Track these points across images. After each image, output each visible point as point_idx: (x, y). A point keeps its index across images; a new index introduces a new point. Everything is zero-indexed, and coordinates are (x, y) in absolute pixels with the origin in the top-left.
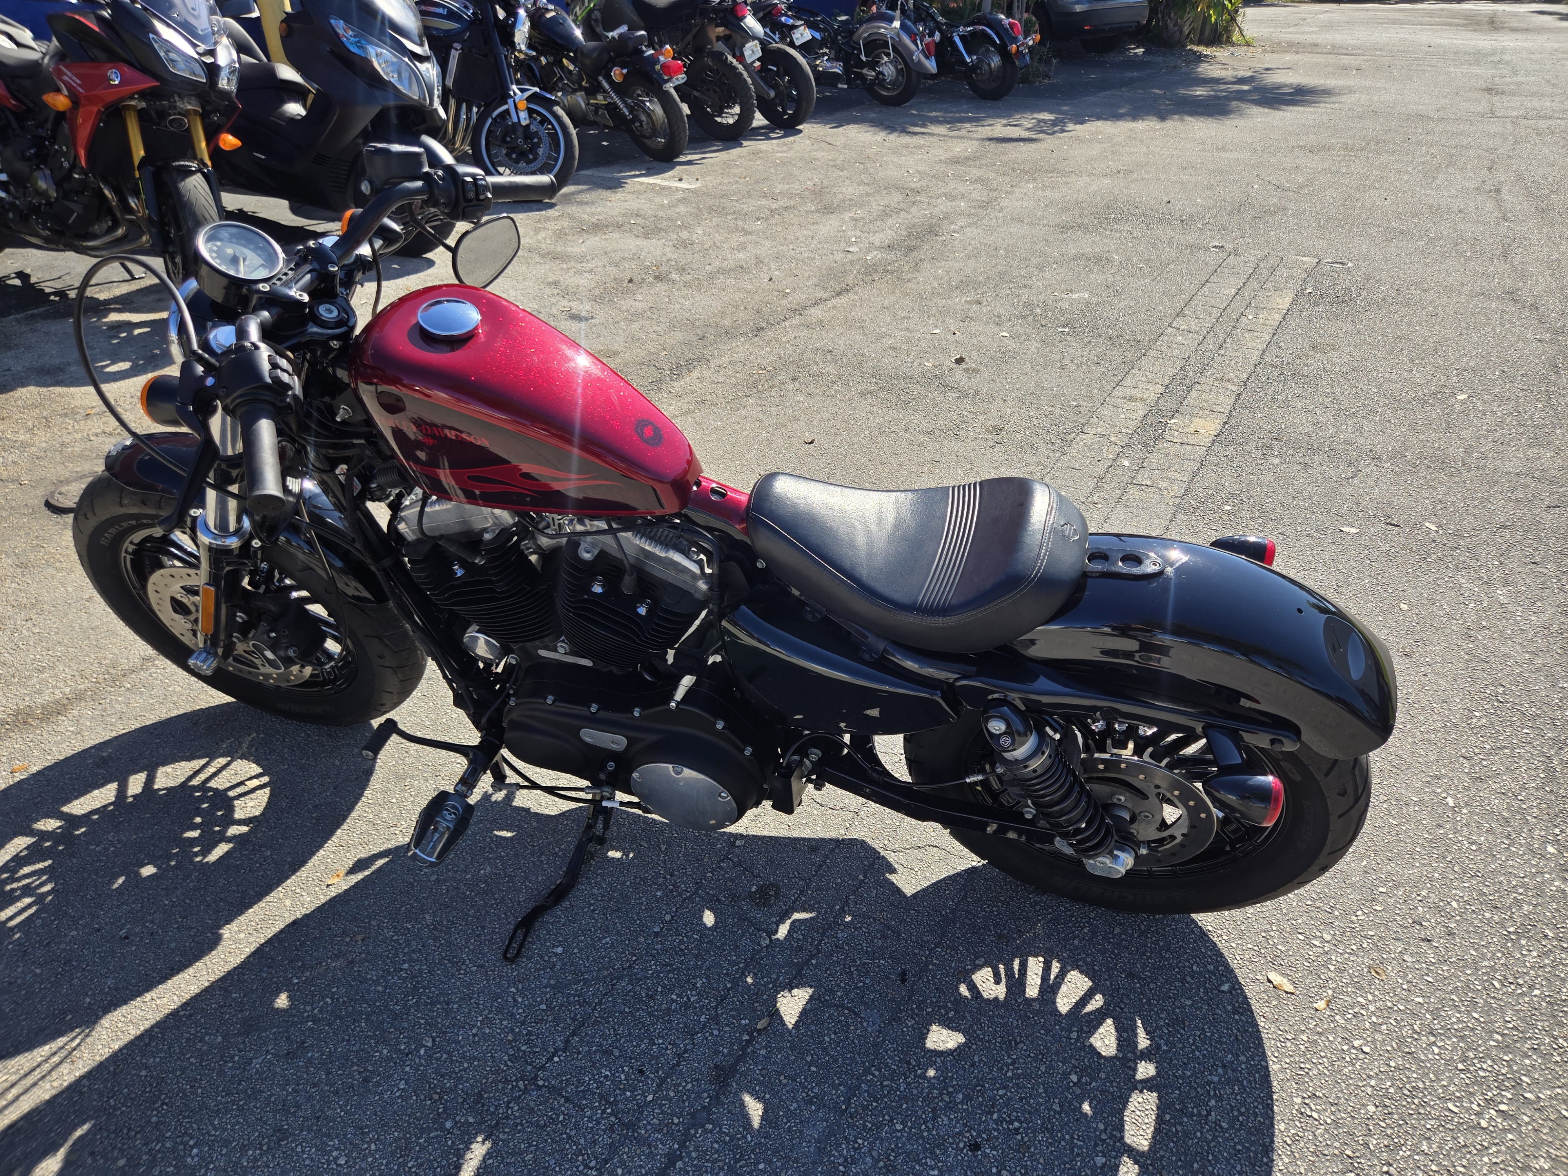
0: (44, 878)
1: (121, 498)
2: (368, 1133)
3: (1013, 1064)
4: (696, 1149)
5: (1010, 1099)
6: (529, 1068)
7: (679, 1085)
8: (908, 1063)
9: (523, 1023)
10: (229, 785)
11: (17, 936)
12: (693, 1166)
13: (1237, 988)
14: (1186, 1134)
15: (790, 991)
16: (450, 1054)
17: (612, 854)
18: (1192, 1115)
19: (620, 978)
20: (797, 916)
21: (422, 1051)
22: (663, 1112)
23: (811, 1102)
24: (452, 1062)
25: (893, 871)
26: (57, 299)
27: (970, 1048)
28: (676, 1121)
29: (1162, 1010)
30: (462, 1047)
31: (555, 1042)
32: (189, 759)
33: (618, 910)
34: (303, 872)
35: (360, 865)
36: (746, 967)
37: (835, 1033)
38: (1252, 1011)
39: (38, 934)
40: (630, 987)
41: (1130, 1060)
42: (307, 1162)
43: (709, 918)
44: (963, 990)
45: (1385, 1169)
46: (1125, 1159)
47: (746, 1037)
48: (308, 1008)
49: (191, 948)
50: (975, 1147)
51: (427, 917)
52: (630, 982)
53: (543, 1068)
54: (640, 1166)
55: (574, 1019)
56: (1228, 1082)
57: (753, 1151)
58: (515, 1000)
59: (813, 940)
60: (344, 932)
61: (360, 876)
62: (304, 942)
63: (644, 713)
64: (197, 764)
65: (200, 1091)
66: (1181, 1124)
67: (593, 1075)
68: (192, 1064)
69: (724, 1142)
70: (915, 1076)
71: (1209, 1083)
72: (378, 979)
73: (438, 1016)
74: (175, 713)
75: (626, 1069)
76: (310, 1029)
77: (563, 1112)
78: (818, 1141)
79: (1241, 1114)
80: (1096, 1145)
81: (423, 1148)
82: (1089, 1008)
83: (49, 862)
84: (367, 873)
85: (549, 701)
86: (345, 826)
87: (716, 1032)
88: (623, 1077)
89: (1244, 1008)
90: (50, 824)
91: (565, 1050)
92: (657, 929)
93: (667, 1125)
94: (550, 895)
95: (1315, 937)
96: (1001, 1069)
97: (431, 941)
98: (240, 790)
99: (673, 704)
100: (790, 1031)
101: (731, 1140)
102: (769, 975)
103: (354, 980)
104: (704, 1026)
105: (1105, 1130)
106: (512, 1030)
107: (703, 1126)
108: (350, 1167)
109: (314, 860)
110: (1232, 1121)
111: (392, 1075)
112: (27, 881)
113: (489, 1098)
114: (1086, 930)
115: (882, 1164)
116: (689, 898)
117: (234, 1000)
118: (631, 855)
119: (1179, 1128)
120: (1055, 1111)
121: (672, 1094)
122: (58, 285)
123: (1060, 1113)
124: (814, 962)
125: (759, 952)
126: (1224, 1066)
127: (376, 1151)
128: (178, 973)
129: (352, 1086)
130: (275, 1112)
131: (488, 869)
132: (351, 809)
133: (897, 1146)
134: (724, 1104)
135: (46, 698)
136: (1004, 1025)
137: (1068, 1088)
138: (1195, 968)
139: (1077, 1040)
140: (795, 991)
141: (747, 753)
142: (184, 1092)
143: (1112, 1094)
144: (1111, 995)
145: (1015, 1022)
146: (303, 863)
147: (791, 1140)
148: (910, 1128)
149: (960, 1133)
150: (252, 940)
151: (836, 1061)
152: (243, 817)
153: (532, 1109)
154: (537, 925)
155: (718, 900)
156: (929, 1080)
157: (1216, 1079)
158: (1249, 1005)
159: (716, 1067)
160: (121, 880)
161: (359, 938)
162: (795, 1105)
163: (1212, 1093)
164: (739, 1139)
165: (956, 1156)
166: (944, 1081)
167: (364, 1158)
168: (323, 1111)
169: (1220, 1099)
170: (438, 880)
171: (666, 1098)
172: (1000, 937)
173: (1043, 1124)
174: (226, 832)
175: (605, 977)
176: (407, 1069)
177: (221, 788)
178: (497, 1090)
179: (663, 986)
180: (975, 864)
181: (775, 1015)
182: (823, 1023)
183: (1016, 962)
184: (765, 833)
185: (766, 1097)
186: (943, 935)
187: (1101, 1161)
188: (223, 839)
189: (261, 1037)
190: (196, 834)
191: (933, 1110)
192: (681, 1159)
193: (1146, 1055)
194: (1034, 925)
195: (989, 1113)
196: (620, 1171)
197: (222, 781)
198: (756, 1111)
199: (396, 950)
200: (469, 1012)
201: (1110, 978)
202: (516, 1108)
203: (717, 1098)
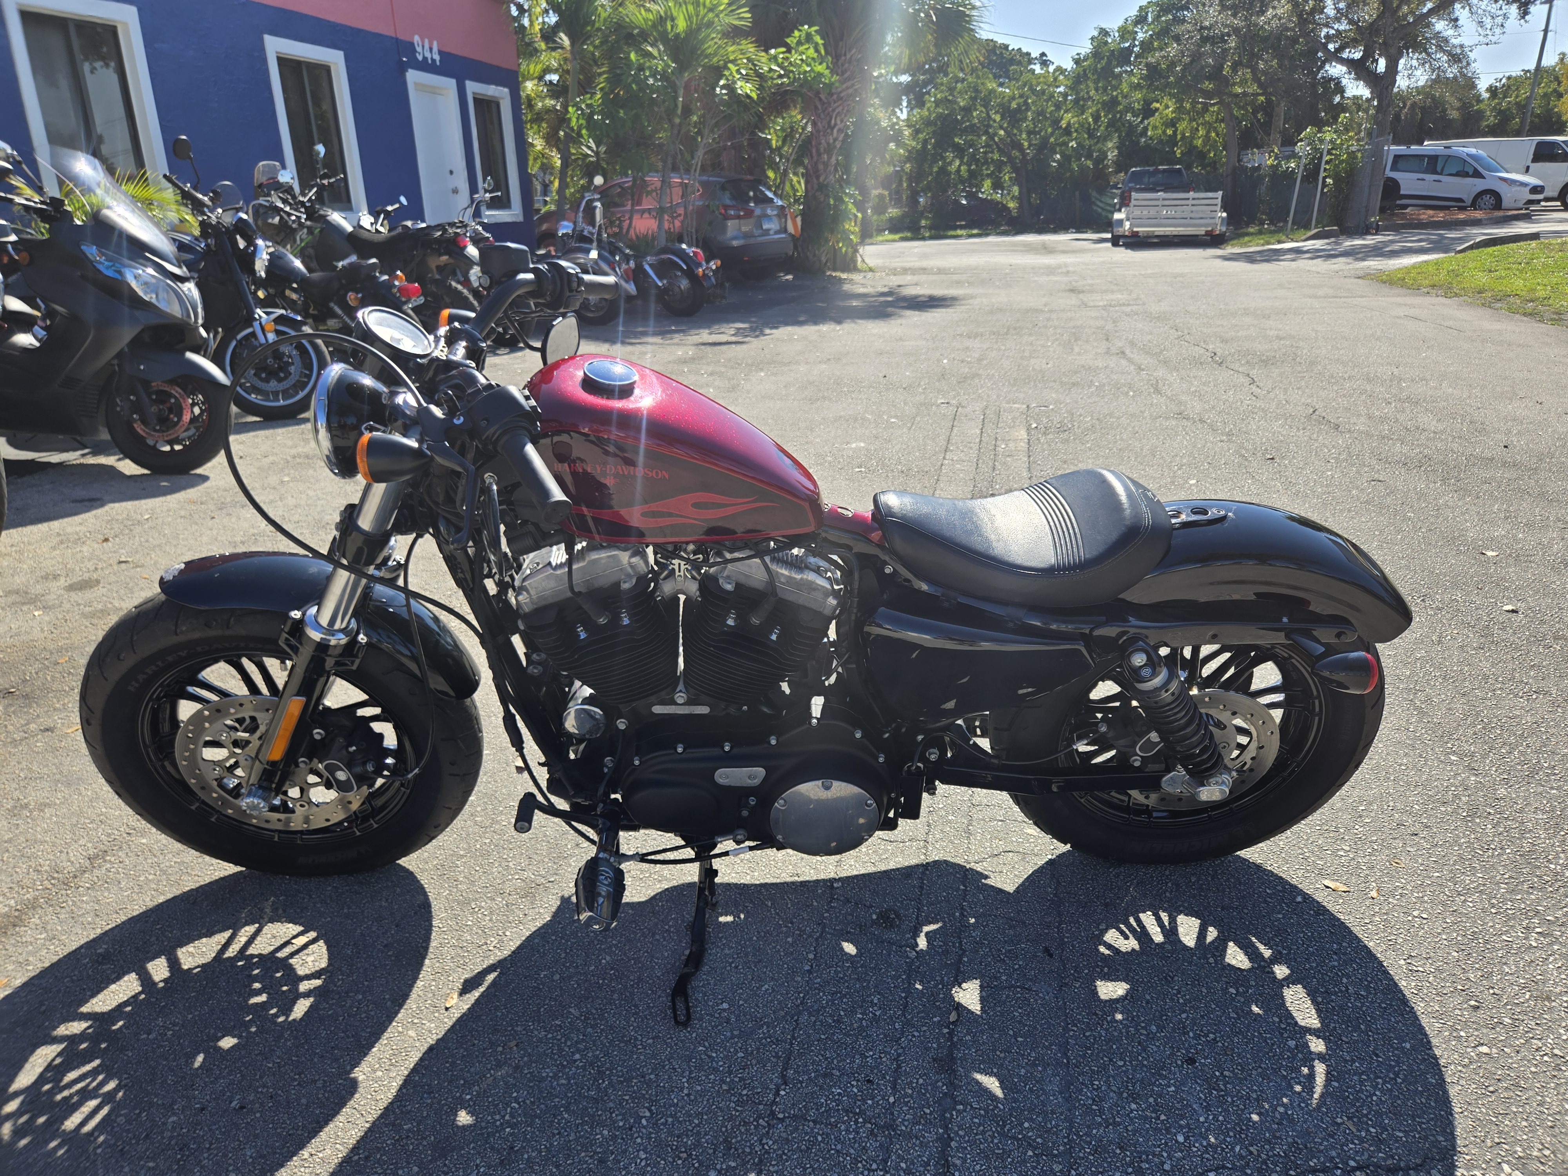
0: (101, 1077)
1: (176, 625)
3: (1179, 993)
4: (960, 1127)
5: (1193, 1019)
6: (761, 1107)
7: (911, 1082)
8: (1096, 1014)
9: (730, 1072)
10: (272, 948)
11: (102, 1138)
12: (966, 1142)
13: (1307, 898)
14: (1341, 1007)
15: (960, 987)
16: (674, 1117)
17: (722, 919)
18: (1336, 993)
19: (799, 1013)
21: (644, 1122)
22: (910, 1108)
23: (1035, 1065)
24: (680, 1123)
25: (987, 877)
27: (1137, 990)
28: (928, 1111)
29: (1265, 926)
30: (683, 1108)
32: (210, 934)
33: (760, 961)
34: (412, 1003)
35: (468, 986)
36: (909, 977)
37: (1020, 1008)
38: (1329, 911)
39: (128, 1131)
40: (813, 1019)
41: (1265, 967)
43: (850, 948)
44: (1102, 949)
45: (1491, 991)
46: (1309, 1037)
47: (946, 1031)
48: (497, 1117)
49: (328, 1099)
50: (1191, 1061)
51: (572, 1010)
52: (810, 1014)
53: (774, 1102)
54: (919, 1156)
55: (778, 1057)
56: (1346, 963)
57: (1011, 1116)
58: (710, 1057)
59: (953, 943)
60: (492, 1044)
61: (476, 994)
62: (453, 1062)
63: (781, 738)
64: (222, 937)
66: (1332, 1001)
67: (827, 1096)
69: (981, 1115)
70: (1108, 1022)
71: (1333, 967)
72: (556, 1074)
74: (162, 899)
75: (854, 1083)
76: (511, 1134)
77: (818, 1134)
79: (1370, 982)
80: (1282, 1034)
82: (1209, 939)
83: (97, 1062)
84: (482, 989)
85: (680, 750)
86: (431, 955)
87: (916, 1034)
88: (855, 1090)
89: (1321, 910)
90: (76, 1027)
91: (786, 1083)
92: (807, 968)
93: (921, 1117)
94: (686, 964)
96: (1172, 999)
97: (589, 1030)
98: (289, 950)
99: (814, 722)
100: (981, 1016)
101: (987, 1112)
102: (933, 979)
103: (530, 1081)
104: (903, 1031)
105: (1281, 1021)
107: (955, 1109)
109: (416, 991)
110: (1367, 988)
111: (626, 1151)
112: (80, 1086)
113: (737, 1142)
114: (1170, 885)
115: (1125, 1095)
116: (820, 937)
117: (409, 1130)
118: (742, 916)
119: (1333, 1004)
120: (1234, 1018)
121: (910, 1091)
123: (1239, 1019)
124: (965, 959)
125: (912, 963)
126: (1336, 953)
128: (326, 1123)
131: (608, 958)
132: (427, 939)
133: (1128, 1078)
134: (961, 1087)
136: (1152, 967)
137: (1233, 999)
138: (1268, 891)
139: (1216, 963)
140: (964, 985)
141: (881, 760)
143: (1268, 994)
144: (1220, 925)
145: (1159, 963)
146: (406, 996)
147: (1038, 1097)
148: (1130, 1062)
149: (1172, 1054)
150: (393, 1075)
151: (1036, 1028)
152: (308, 972)
153: (787, 1139)
154: (690, 992)
155: (848, 932)
156: (1121, 1022)
157: (1336, 964)
158: (1324, 907)
159: (934, 1060)
160: (200, 1058)
161: (511, 1045)
162: (1023, 1070)
163: (1340, 974)
164: (993, 1110)
165: (1181, 1072)
166: (1133, 1020)
169: (1348, 976)
170: (562, 978)
171: (906, 1095)
172: (1106, 905)
173: (1232, 1031)
174: (297, 989)
175: (784, 1017)
176: (639, 1140)
177: (265, 952)
178: (741, 1133)
179: (845, 1010)
180: (1050, 857)
181: (959, 1007)
182: (1004, 1003)
183: (1132, 920)
184: (855, 873)
185: (995, 1070)
186: (1060, 914)
187: (1292, 1043)
188: (299, 996)
189: (462, 1155)
190: (263, 998)
191: (1139, 1043)
192: (952, 1139)
193: (1274, 960)
194: (1127, 891)
195: (1184, 1033)
196: (903, 1165)
197: (262, 946)
198: (992, 1083)
199: (558, 1045)
200: (670, 1077)
201: (1211, 913)
202: (771, 1143)
203: (952, 1084)
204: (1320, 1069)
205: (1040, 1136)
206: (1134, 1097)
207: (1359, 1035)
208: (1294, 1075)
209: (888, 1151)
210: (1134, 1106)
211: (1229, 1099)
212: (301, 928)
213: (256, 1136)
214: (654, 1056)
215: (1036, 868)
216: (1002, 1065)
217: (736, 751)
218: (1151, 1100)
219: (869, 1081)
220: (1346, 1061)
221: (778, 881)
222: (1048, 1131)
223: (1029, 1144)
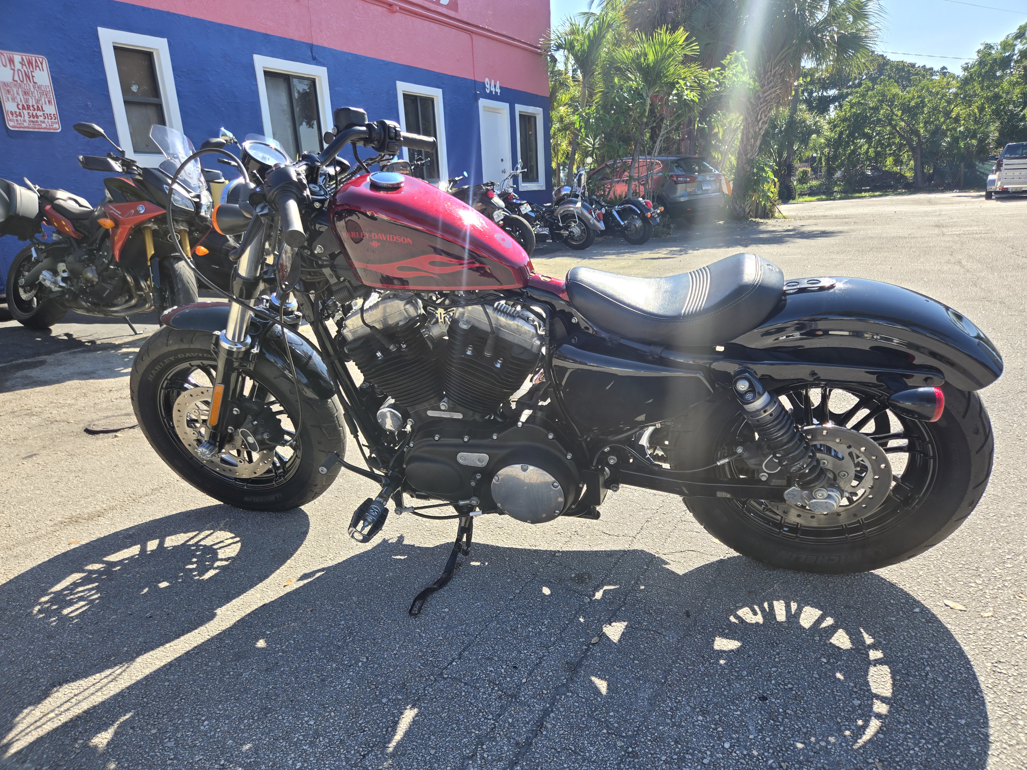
0: (93, 592)
1: (167, 340)
2: (328, 707)
3: (778, 654)
4: (563, 706)
5: (781, 672)
6: (436, 669)
7: (544, 673)
8: (703, 657)
9: (428, 647)
10: (214, 543)
11: (76, 621)
12: (562, 716)
13: (925, 611)
14: (915, 686)
15: (610, 625)
16: (380, 665)
17: (473, 563)
18: (915, 676)
19: (491, 622)
20: (606, 588)
21: (360, 664)
22: (535, 688)
23: (639, 679)
24: (381, 668)
25: (667, 563)
26: (89, 344)
27: (745, 648)
28: (545, 692)
29: (876, 623)
30: (388, 661)
31: (452, 655)
32: (186, 532)
33: (483, 589)
34: (267, 581)
35: (304, 577)
36: (577, 613)
37: (647, 643)
38: (940, 621)
39: (89, 619)
40: (498, 626)
41: (861, 650)
42: (287, 724)
44: (732, 619)
46: (875, 701)
47: (585, 647)
48: (278, 646)
49: (195, 620)
50: (764, 699)
51: (354, 598)
52: (498, 623)
53: (446, 668)
54: (525, 717)
55: (463, 643)
56: (935, 657)
57: (603, 706)
58: (421, 636)
59: (620, 598)
60: (298, 608)
61: (306, 581)
62: (272, 614)
63: (500, 435)
64: (191, 534)
65: (207, 691)
66: (909, 681)
67: (482, 671)
68: (200, 677)
69: (582, 701)
70: (710, 663)
71: (922, 659)
72: (324, 630)
73: (368, 645)
74: (174, 512)
75: (504, 667)
76: (280, 656)
77: (464, 691)
78: (648, 699)
79: (951, 673)
80: (851, 695)
81: (367, 713)
82: (824, 625)
83: (97, 584)
84: (310, 580)
85: (437, 438)
86: (293, 558)
87: (563, 646)
88: (503, 671)
89: (932, 619)
90: (97, 567)
91: (460, 659)
92: (511, 597)
93: (539, 694)
94: (435, 584)
95: (970, 582)
96: (770, 658)
97: (358, 610)
98: (221, 545)
99: (520, 424)
100: (615, 644)
101: (587, 701)
102: (593, 617)
103: (308, 631)
104: (554, 643)
105: (855, 687)
106: (421, 651)
107: (565, 694)
108: (318, 725)
109: (274, 575)
110: (946, 678)
111: (341, 677)
112: (82, 594)
113: (410, 686)
114: (809, 586)
115: (698, 710)
116: (530, 582)
117: (227, 644)
118: (487, 564)
119: (908, 683)
120: (816, 678)
121: (539, 678)
122: (91, 338)
123: (820, 679)
124: (623, 609)
125: (583, 605)
126: (930, 650)
127: (335, 716)
128: (187, 632)
129: (314, 683)
130: (261, 700)
131: (391, 574)
132: (296, 550)
133: (706, 700)
134: (577, 682)
135: (91, 509)
136: (765, 635)
137: (822, 666)
138: (892, 601)
139: (820, 640)
140: (613, 624)
141: (569, 457)
142: (197, 693)
143: (854, 667)
144: (837, 617)
145: (773, 634)
146: (267, 577)
147: (630, 699)
148: (714, 691)
149: (750, 692)
150: (235, 614)
151: (652, 657)
152: (224, 557)
154: (429, 599)
155: (551, 582)
156: (721, 665)
157: (926, 656)
158: (937, 618)
159: (567, 663)
160: (146, 590)
161: (309, 610)
162: (628, 681)
163: (926, 664)
165: (751, 704)
166: (731, 665)
167: (327, 720)
168: (295, 697)
169: (932, 666)
170: (358, 581)
171: (535, 680)
172: (750, 592)
173: (809, 685)
174: (213, 565)
175: (480, 622)
176: (351, 673)
177: (208, 544)
178: (416, 681)
179: (522, 624)
180: (722, 557)
181: (603, 636)
182: (637, 638)
183: (766, 605)
184: (575, 549)
185: (607, 677)
186: (710, 593)
187: (857, 702)
188: (212, 567)
189: (248, 662)
190: (194, 566)
191: (728, 680)
192: (552, 711)
193: (874, 647)
194: (772, 586)
195: (768, 680)
196: (510, 720)
197: (208, 542)
198: (602, 685)
199: (335, 615)
200: (390, 643)
201: (833, 608)
202: (431, 690)
203: (572, 679)
204: (875, 724)
205: (618, 723)
206: (704, 713)
207: (921, 707)
208: (847, 723)
209: (505, 710)
210: (700, 718)
211: (782, 729)
212: (233, 535)
213: (149, 632)
214: (387, 630)
215: (707, 563)
216: (614, 675)
217: (472, 441)
218: (717, 717)
219: (515, 667)
220: (899, 722)
221: (520, 547)
222: (626, 721)
223: (608, 726)
